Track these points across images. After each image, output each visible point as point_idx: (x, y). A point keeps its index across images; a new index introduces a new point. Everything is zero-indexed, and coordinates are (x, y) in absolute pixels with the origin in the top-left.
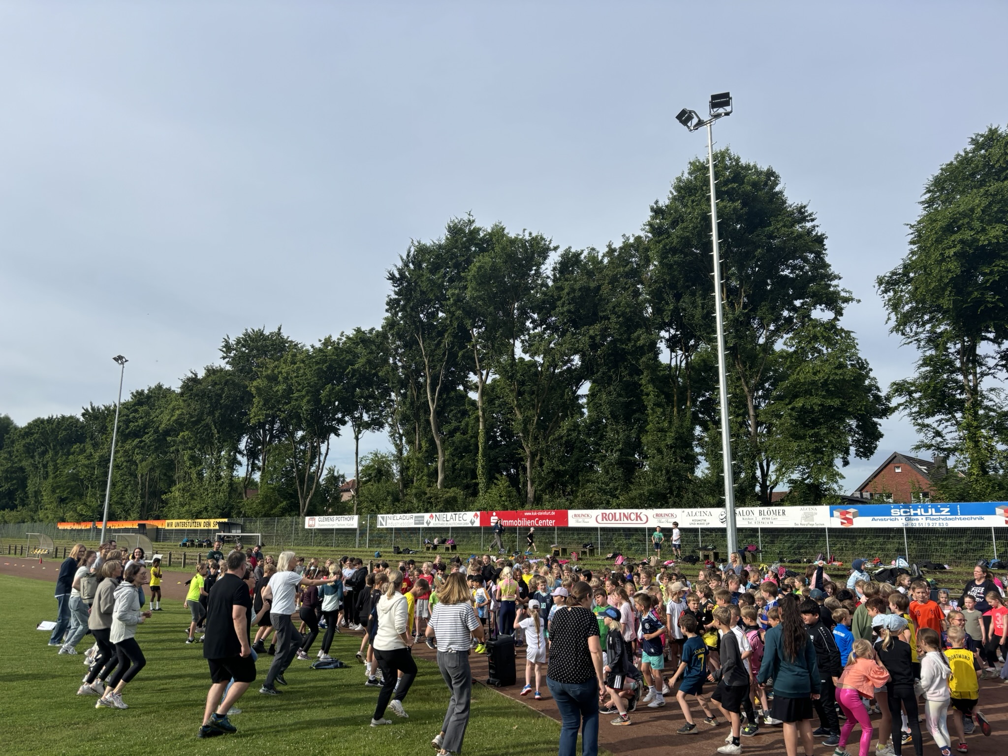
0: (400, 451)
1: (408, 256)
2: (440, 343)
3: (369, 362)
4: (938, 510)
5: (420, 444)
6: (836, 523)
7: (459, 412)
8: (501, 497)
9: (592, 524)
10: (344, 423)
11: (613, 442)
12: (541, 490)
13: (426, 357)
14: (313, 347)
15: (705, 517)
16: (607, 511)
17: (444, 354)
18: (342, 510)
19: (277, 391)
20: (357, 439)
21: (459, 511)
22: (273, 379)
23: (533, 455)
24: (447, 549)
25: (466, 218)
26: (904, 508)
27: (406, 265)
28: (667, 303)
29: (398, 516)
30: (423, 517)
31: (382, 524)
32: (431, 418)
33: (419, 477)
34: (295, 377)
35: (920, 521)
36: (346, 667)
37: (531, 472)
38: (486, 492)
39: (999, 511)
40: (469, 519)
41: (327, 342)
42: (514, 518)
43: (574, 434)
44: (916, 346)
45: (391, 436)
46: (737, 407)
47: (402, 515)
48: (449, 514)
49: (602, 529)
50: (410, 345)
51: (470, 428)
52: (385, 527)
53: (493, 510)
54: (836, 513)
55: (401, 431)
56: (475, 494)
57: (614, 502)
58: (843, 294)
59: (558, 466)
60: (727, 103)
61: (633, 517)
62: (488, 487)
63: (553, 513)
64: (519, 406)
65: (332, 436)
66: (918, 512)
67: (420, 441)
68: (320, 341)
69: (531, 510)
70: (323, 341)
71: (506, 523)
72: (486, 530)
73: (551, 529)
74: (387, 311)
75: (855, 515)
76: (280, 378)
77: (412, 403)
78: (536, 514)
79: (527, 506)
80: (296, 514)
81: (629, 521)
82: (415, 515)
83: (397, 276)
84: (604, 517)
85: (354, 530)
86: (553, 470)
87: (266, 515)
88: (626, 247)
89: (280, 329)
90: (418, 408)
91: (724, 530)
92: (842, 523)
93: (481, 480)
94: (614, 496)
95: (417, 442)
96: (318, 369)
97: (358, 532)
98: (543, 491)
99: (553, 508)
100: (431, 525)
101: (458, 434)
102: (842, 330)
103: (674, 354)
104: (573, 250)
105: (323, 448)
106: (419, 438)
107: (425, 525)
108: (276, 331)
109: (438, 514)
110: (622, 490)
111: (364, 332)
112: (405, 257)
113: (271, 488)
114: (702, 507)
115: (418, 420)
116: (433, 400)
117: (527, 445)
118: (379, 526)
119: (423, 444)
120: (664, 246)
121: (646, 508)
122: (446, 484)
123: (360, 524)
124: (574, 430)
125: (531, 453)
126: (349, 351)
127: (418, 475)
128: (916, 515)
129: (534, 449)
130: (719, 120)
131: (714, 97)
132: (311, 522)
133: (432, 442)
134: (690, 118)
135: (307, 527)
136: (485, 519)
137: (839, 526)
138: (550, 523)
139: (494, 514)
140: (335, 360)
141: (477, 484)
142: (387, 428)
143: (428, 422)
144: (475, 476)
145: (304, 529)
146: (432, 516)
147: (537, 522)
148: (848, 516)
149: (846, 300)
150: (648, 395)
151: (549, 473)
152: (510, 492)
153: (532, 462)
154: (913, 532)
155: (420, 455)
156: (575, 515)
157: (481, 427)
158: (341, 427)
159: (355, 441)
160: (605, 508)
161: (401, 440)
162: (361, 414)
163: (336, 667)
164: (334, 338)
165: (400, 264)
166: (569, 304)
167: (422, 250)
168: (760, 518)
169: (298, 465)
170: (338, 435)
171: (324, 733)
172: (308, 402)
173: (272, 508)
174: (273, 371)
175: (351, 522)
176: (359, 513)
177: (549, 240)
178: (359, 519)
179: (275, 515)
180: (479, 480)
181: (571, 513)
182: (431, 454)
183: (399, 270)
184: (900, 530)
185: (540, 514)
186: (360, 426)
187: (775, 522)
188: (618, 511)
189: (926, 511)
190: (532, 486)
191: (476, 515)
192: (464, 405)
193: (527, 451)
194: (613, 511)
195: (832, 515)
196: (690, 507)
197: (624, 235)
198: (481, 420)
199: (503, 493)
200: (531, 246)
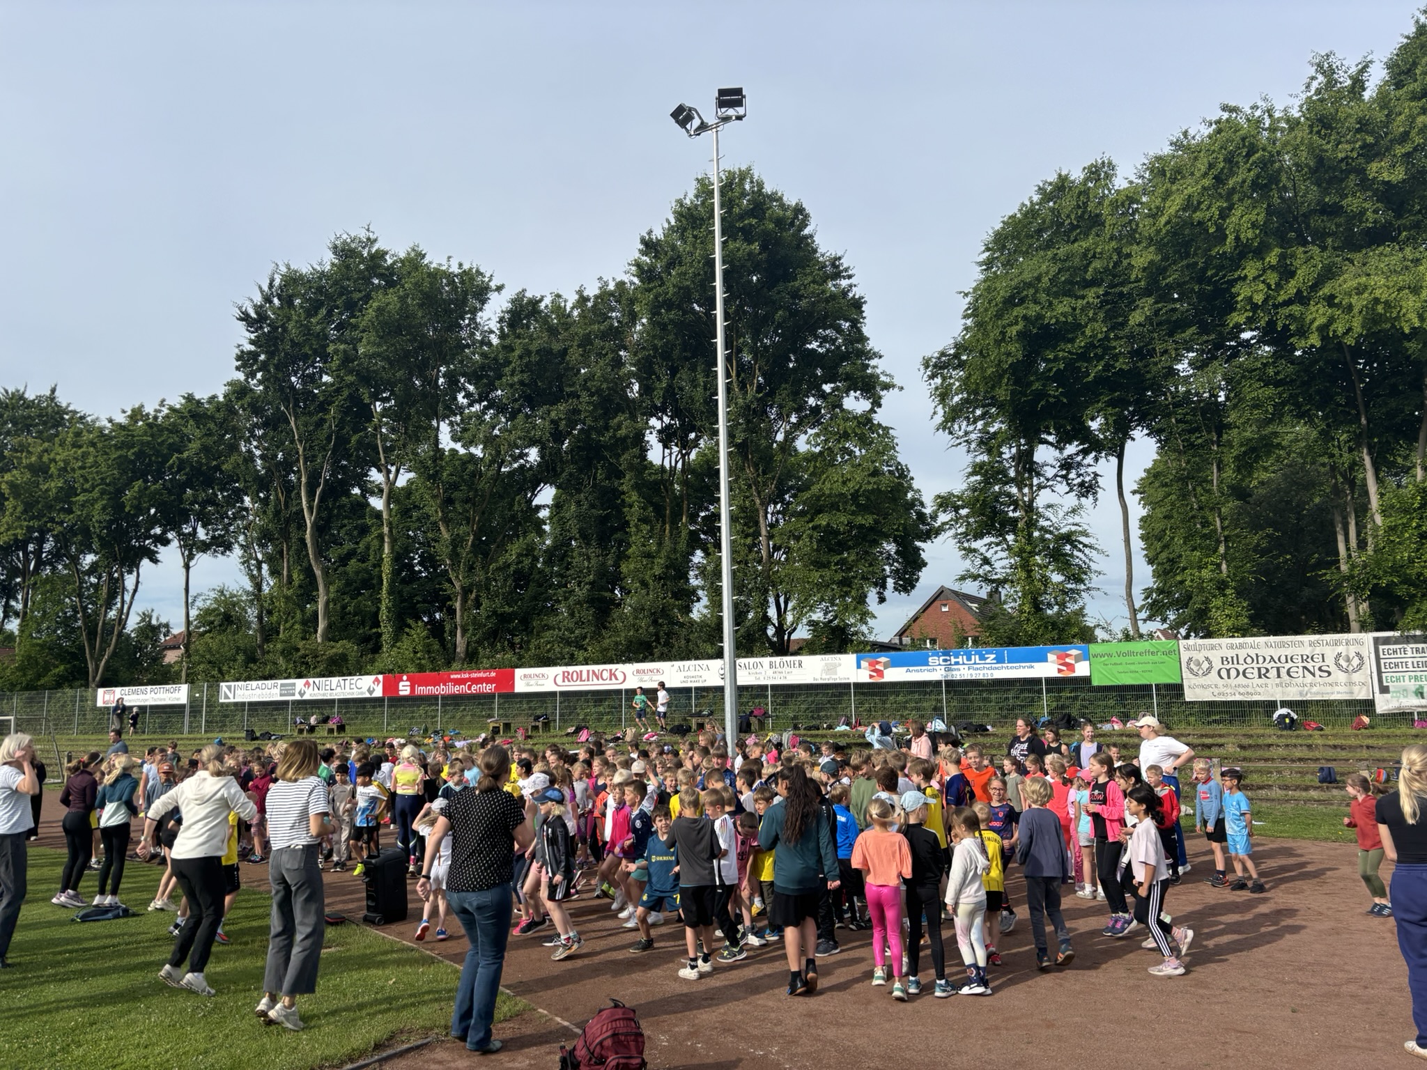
0: (258, 586)
1: (271, 286)
2: (323, 421)
3: (205, 449)
4: (982, 658)
5: (290, 576)
6: (864, 676)
7: (356, 528)
8: (416, 653)
9: (549, 687)
10: (166, 542)
11: (581, 571)
12: (477, 642)
13: (301, 442)
14: (110, 421)
15: (701, 673)
16: (571, 669)
17: (329, 439)
18: (165, 677)
19: (47, 490)
20: (187, 567)
21: (350, 674)
22: (40, 470)
23: (466, 591)
24: (331, 731)
25: (363, 235)
26: (944, 654)
27: (268, 299)
28: (659, 379)
29: (254, 684)
30: (294, 685)
31: (226, 697)
32: (308, 537)
33: (288, 625)
34: (80, 468)
35: (962, 672)
36: (134, 915)
37: (462, 615)
38: (393, 646)
39: (1051, 657)
40: (366, 686)
41: (137, 414)
42: (435, 684)
43: (527, 562)
44: (965, 449)
45: (243, 563)
46: (745, 524)
47: (260, 682)
48: (335, 680)
49: (563, 694)
50: (274, 423)
51: (371, 552)
52: (232, 700)
53: (402, 672)
54: (864, 664)
55: (260, 556)
56: (377, 649)
57: (580, 655)
58: (883, 378)
59: (502, 607)
60: (739, 103)
61: (606, 675)
62: (396, 638)
63: (493, 674)
64: (447, 520)
65: (145, 562)
66: (960, 660)
67: (289, 571)
68: (124, 412)
69: (460, 671)
70: (129, 413)
71: (421, 690)
72: (393, 701)
73: (490, 697)
74: (238, 368)
75: (886, 666)
76: (53, 470)
77: (277, 513)
78: (467, 676)
79: (455, 665)
80: (82, 685)
81: (601, 681)
82: (280, 682)
83: (253, 315)
84: (566, 677)
85: (183, 706)
86: (495, 612)
87: (28, 687)
88: (604, 296)
89: (53, 391)
90: (288, 521)
91: (720, 689)
92: (871, 677)
93: (386, 630)
94: (581, 648)
95: (285, 573)
96: (120, 457)
97: (187, 710)
98: (479, 642)
99: (492, 667)
100: (306, 697)
101: (353, 561)
102: (879, 425)
103: (667, 451)
104: (529, 295)
105: (130, 581)
106: (288, 567)
107: (297, 697)
108: (48, 393)
109: (317, 680)
110: (592, 638)
111: (199, 402)
112: (266, 288)
113: (38, 645)
114: (697, 658)
115: (287, 538)
116: (310, 508)
117: (457, 577)
118: (222, 700)
119: (295, 576)
120: (656, 297)
121: (624, 662)
122: (331, 635)
123: (191, 696)
124: (526, 555)
125: (463, 588)
126: (174, 429)
127: (286, 621)
128: (957, 663)
129: (467, 582)
130: (728, 125)
131: (722, 92)
132: (107, 697)
133: (309, 572)
134: (689, 118)
135: (100, 704)
136: (390, 686)
137: (868, 680)
138: (488, 688)
139: (405, 678)
140: (148, 442)
141: (380, 635)
142: (237, 551)
143: (303, 541)
144: (377, 624)
145: (95, 708)
146: (307, 684)
147: (469, 688)
148: (878, 667)
149: (887, 387)
150: (631, 506)
151: (488, 617)
152: (429, 645)
153: (464, 601)
154: (953, 686)
155: (289, 593)
156: (525, 676)
157: (386, 551)
158: (161, 549)
159: (184, 570)
160: (567, 665)
161: (259, 569)
162: (195, 529)
163: (117, 917)
164: (149, 409)
165: (258, 299)
166: (522, 372)
167: (293, 280)
168: (770, 672)
169: (85, 609)
170: (155, 561)
171: (77, 1016)
172: (104, 508)
173: (39, 677)
174: (40, 457)
175: (178, 694)
176: (191, 680)
177: (488, 275)
178: (191, 692)
179: (44, 687)
180: (383, 629)
181: (519, 672)
182: (308, 591)
183: (255, 306)
184: (938, 683)
185: (474, 675)
186: (191, 547)
187: (789, 677)
188: (584, 668)
189: (969, 659)
190: (463, 636)
191: (377, 680)
192: (363, 517)
193: (457, 585)
194: (578, 668)
195: (859, 666)
196: (682, 659)
197: (600, 279)
198: (386, 539)
199: (419, 648)
200: (462, 282)
